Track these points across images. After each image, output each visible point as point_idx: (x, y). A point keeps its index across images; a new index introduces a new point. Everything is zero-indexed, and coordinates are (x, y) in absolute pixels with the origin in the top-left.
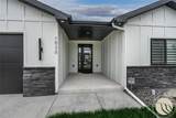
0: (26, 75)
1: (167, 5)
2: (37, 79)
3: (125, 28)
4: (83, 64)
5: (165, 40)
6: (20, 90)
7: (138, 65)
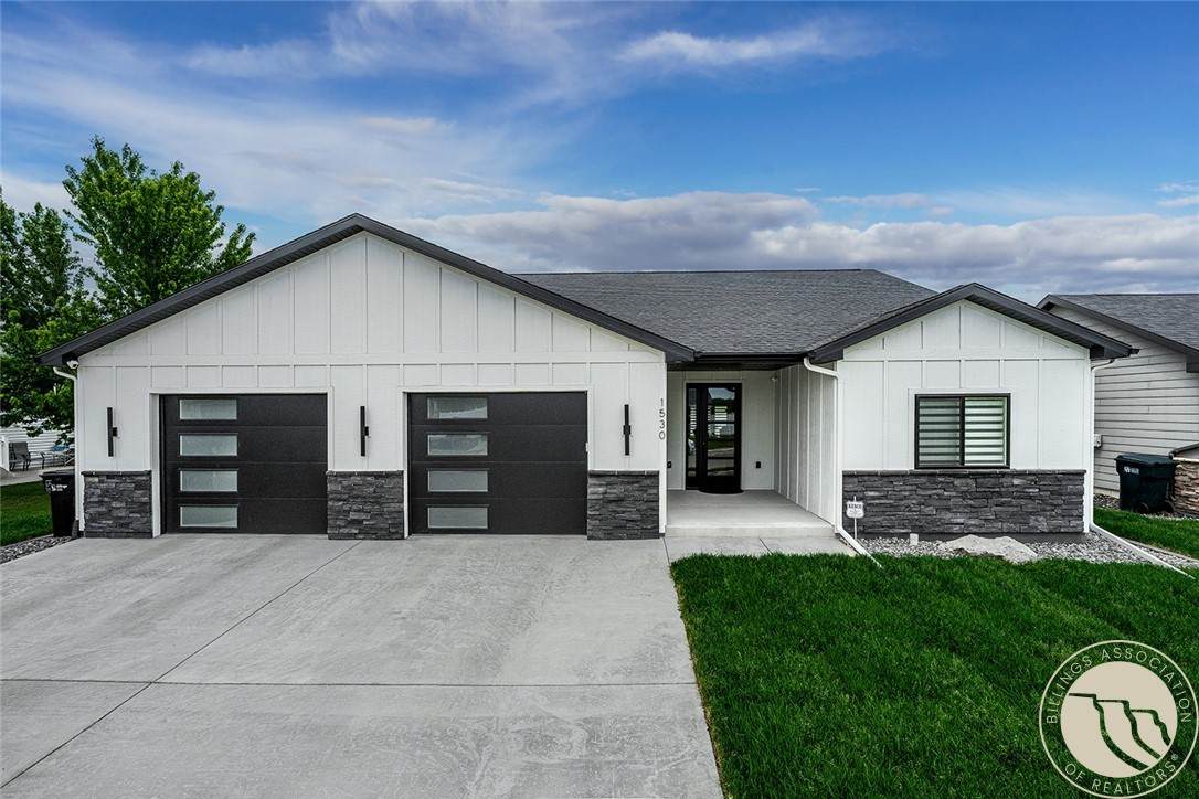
0: (594, 490)
1: (967, 299)
2: (619, 501)
3: (842, 370)
4: (702, 458)
5: (962, 398)
6: (578, 526)
7: (878, 468)
